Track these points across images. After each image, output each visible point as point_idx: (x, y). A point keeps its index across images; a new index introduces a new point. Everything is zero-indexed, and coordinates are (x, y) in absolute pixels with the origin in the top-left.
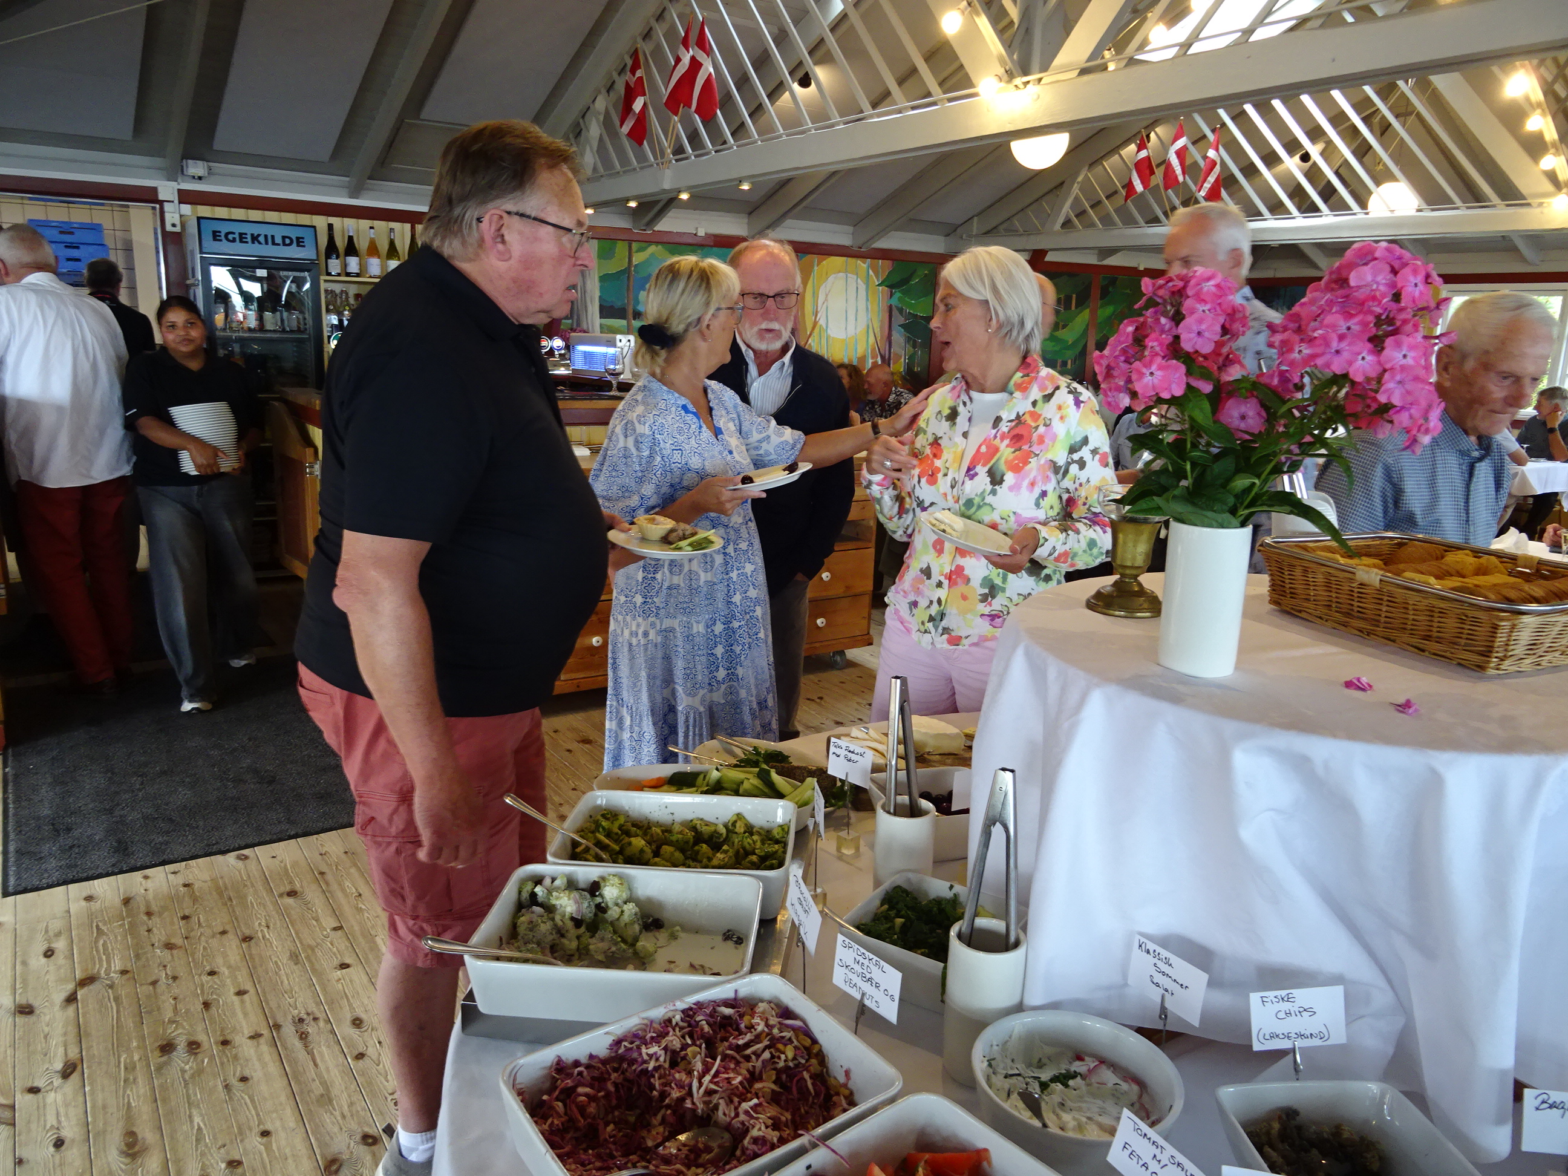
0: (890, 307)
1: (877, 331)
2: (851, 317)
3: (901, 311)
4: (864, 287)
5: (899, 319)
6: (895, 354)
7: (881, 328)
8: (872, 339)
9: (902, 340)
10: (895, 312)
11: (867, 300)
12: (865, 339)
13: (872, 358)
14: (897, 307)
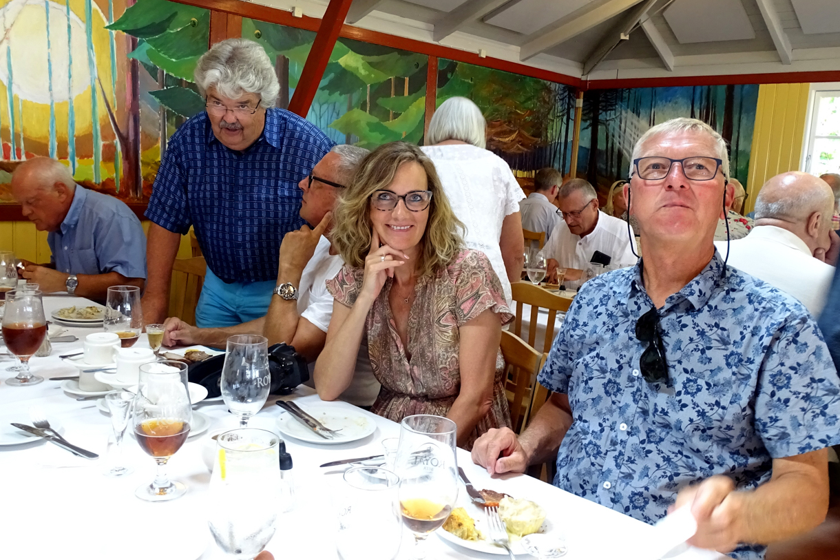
0: (134, 65)
1: (111, 97)
2: (60, 72)
3: (153, 71)
4: (83, 26)
5: (149, 84)
6: (147, 136)
7: (119, 93)
8: (101, 110)
9: (158, 117)
10: (142, 72)
11: (90, 47)
12: (87, 108)
13: (104, 138)
14: (145, 65)
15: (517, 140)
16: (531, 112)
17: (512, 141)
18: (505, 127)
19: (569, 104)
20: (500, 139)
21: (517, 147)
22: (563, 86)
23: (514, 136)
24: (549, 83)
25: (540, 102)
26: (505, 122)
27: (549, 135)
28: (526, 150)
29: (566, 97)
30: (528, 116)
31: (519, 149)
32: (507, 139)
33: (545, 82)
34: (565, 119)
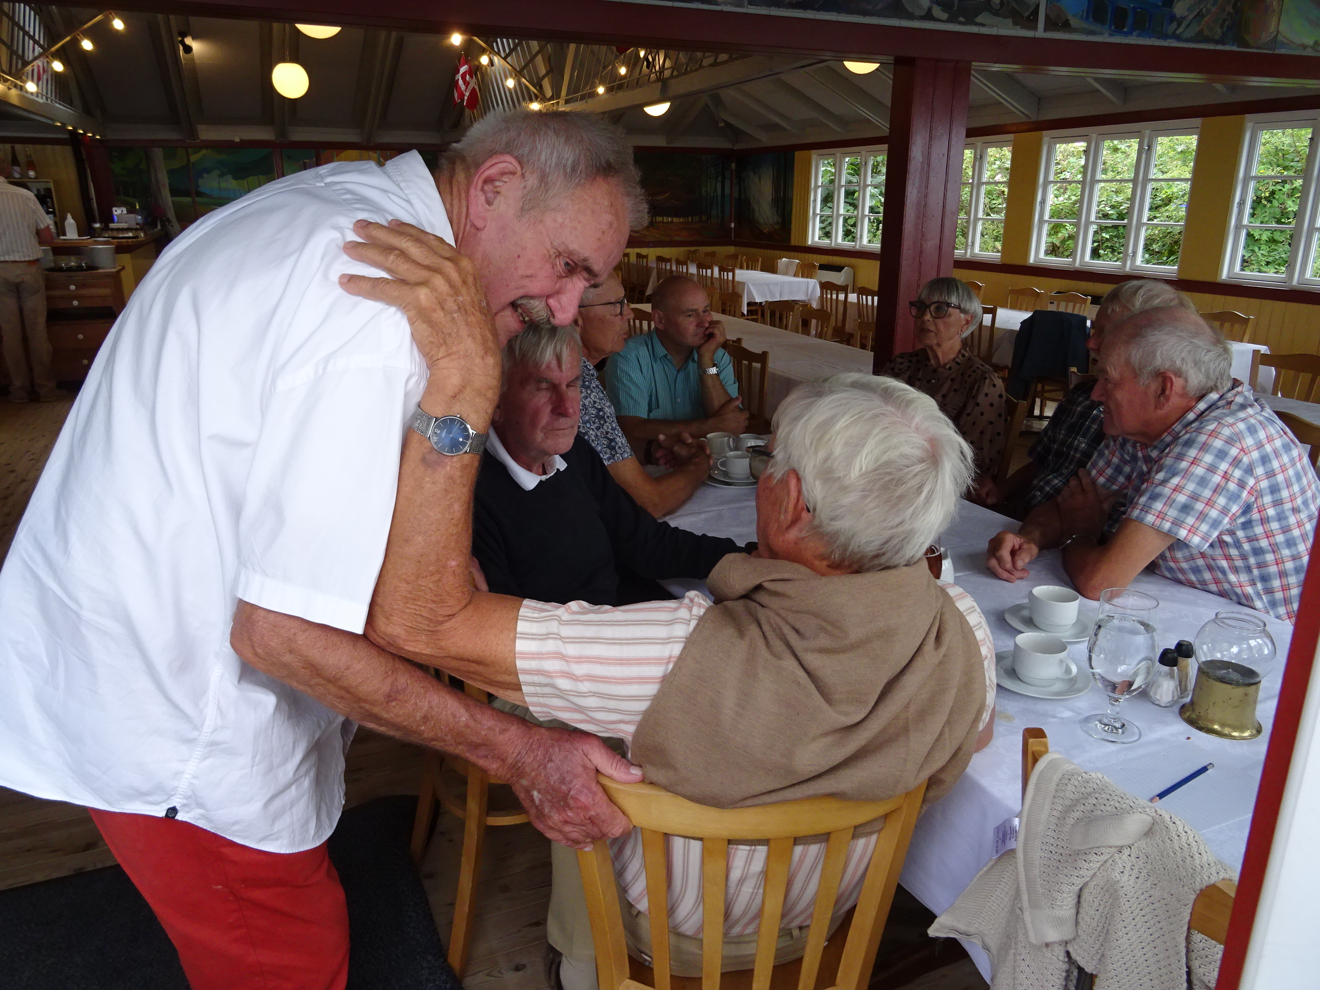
15: (671, 197)
16: (683, 177)
17: (666, 198)
19: (723, 168)
22: (715, 156)
24: (699, 156)
25: (691, 169)
28: (680, 203)
29: (719, 163)
30: (680, 180)
31: (673, 203)
33: (695, 155)
34: (720, 179)
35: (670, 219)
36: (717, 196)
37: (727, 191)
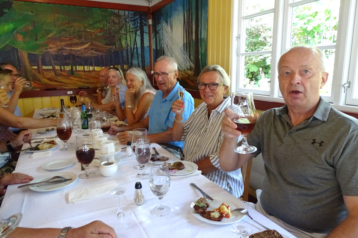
15: (90, 48)
16: (102, 30)
17: (84, 49)
18: (76, 41)
19: (141, 23)
20: (72, 48)
21: (92, 52)
22: (133, 12)
23: (86, 46)
24: (117, 11)
25: (109, 23)
26: (75, 38)
27: (123, 43)
28: (101, 54)
29: (137, 19)
30: (99, 32)
31: (94, 54)
32: (79, 48)
33: (113, 10)
34: (138, 33)
35: (91, 68)
36: (137, 48)
37: (146, 43)
